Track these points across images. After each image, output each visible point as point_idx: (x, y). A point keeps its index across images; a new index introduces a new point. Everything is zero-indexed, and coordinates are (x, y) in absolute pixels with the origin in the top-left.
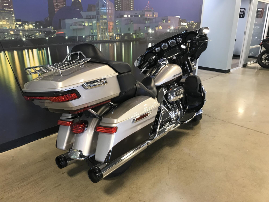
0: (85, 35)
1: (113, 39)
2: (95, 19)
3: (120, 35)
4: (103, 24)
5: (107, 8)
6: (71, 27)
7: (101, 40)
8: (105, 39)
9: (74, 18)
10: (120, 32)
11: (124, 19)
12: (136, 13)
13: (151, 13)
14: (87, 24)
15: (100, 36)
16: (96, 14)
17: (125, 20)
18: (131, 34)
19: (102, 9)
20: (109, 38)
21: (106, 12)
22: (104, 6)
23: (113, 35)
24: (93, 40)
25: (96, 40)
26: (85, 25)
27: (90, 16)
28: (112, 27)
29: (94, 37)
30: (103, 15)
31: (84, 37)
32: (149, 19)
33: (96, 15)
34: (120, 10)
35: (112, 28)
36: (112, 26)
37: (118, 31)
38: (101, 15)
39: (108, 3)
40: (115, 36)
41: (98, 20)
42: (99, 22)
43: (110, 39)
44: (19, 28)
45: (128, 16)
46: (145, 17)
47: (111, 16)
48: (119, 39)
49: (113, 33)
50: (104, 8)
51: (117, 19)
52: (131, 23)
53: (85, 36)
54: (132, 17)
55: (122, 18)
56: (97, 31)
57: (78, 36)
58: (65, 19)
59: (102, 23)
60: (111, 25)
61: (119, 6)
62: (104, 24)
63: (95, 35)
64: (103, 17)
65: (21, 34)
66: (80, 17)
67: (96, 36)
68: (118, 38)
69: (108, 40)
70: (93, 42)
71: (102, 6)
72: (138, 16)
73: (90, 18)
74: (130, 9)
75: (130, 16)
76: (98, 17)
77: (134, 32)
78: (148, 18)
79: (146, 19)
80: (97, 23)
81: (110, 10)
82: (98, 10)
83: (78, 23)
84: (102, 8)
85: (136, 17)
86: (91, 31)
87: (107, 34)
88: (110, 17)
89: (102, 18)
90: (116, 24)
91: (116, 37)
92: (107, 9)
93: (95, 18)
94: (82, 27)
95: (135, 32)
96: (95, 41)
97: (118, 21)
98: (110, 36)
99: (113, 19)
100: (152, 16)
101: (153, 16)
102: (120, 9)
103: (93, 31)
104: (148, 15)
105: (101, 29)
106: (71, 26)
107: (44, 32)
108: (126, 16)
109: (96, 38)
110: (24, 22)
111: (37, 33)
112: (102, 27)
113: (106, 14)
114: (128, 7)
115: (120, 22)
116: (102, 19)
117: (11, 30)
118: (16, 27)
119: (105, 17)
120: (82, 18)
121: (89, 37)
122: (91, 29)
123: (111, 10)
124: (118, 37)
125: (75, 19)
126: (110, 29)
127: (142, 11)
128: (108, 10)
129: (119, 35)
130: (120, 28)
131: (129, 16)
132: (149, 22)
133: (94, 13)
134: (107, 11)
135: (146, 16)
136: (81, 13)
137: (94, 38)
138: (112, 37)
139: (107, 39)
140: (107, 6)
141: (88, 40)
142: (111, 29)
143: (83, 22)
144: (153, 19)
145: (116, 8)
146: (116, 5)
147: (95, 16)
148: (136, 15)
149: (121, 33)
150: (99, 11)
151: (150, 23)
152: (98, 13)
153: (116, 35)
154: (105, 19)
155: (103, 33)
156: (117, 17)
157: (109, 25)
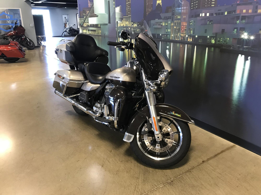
0: (162, 33)
1: (184, 40)
2: (171, 20)
3: (193, 37)
4: (177, 24)
5: (182, 8)
6: (153, 26)
7: (173, 39)
8: (177, 39)
9: (156, 19)
10: (194, 33)
11: (201, 18)
12: (219, 10)
13: (251, 6)
14: (164, 24)
15: (172, 35)
16: (171, 14)
17: (202, 19)
18: (208, 37)
19: (177, 10)
20: (181, 38)
21: (181, 12)
22: (179, 7)
23: (185, 35)
24: (166, 38)
25: (169, 39)
26: (162, 25)
27: (167, 17)
28: (185, 28)
29: (168, 36)
30: (177, 15)
31: (161, 35)
32: (244, 18)
33: (171, 15)
34: (196, 8)
35: (184, 28)
36: (185, 26)
37: (192, 32)
38: (175, 16)
39: (184, 3)
40: (187, 38)
41: (172, 21)
42: (173, 22)
43: (182, 39)
44: (132, 26)
45: (206, 15)
46: (236, 14)
47: (185, 16)
48: (191, 41)
49: (185, 34)
50: (179, 9)
51: (192, 18)
52: (210, 23)
54: (213, 15)
55: (198, 18)
56: (171, 30)
57: (157, 34)
58: (151, 20)
59: (175, 24)
60: (184, 26)
61: (196, 4)
62: (178, 24)
63: (169, 34)
64: (177, 17)
65: (132, 29)
66: (160, 18)
67: (170, 35)
68: (190, 40)
69: (180, 41)
70: (167, 40)
71: (178, 7)
72: (223, 13)
73: (166, 18)
74: (210, 6)
75: (209, 15)
76: (173, 17)
77: (213, 35)
78: (242, 16)
79: (238, 18)
80: (171, 23)
81: (185, 9)
82: (173, 11)
83: (158, 23)
84: (178, 8)
85: (219, 16)
86: (166, 30)
87: (179, 34)
88: (184, 16)
89: (176, 18)
90: (190, 24)
91: (188, 39)
92: (181, 9)
93: (171, 19)
94: (160, 27)
95: (215, 35)
96: (168, 40)
97: (192, 21)
98: (182, 37)
99: (187, 20)
100: (253, 12)
101: (256, 12)
102: (197, 7)
103: (168, 30)
104: (244, 11)
105: (174, 29)
106: (154, 25)
107: (141, 29)
108: (203, 15)
109: (169, 37)
110: (134, 23)
111: (137, 29)
112: (175, 27)
113: (180, 14)
114: (208, 3)
115: (195, 22)
116: (176, 19)
117: (129, 27)
118: (131, 25)
119: (179, 17)
120: (161, 19)
121: (164, 35)
122: (167, 29)
123: (186, 10)
124: (190, 38)
125: (157, 20)
126: (183, 30)
127: (231, 6)
128: (182, 10)
129: (192, 37)
130: (194, 28)
131: (208, 15)
132: (244, 21)
133: (169, 14)
134: (181, 11)
135: (238, 12)
136: (160, 14)
137: (167, 36)
138: (184, 37)
139: (178, 40)
140: (183, 5)
141: (163, 38)
142: (184, 30)
143: (161, 22)
144: (254, 16)
145: (192, 6)
146: (192, 4)
147: (171, 16)
148: (220, 12)
149: (194, 35)
150: (174, 12)
151: (246, 23)
152: (173, 14)
153: (188, 36)
154: (179, 19)
155: (175, 33)
156: (192, 17)
157: (183, 25)
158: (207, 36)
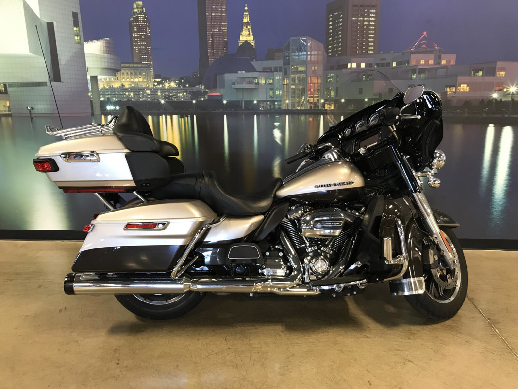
0: (258, 99)
1: (317, 109)
2: (281, 73)
3: (336, 102)
4: (297, 81)
5: (307, 53)
6: (233, 86)
7: (290, 109)
8: (299, 108)
9: (239, 72)
10: (337, 94)
11: (350, 71)
12: (382, 59)
13: (433, 56)
14: (263, 82)
15: (287, 101)
16: (282, 63)
17: (351, 73)
18: (366, 100)
19: (296, 56)
20: (309, 106)
21: (305, 59)
22: (300, 50)
23: (318, 100)
24: (272, 107)
25: (280, 108)
26: (258, 83)
27: (270, 68)
28: (318, 87)
29: (276, 103)
30: (297, 65)
31: (255, 102)
32: (422, 71)
33: (282, 65)
34: (339, 55)
35: (316, 88)
36: (316, 85)
37: (332, 93)
38: (292, 66)
39: (311, 44)
40: (324, 104)
41: (286, 74)
42: (288, 78)
43: (311, 107)
44: (158, 86)
45: (359, 65)
46: (411, 65)
47: (316, 67)
48: (332, 108)
49: (318, 97)
50: (300, 54)
51: (332, 71)
52: (368, 79)
53: (257, 101)
54: (372, 66)
55: (344, 70)
56: (283, 92)
57: (245, 101)
58: (224, 74)
59: (294, 80)
60: (314, 83)
61: (338, 47)
62: (299, 81)
63: (278, 99)
64: (297, 68)
65: (159, 94)
66: (253, 69)
67: (280, 101)
68: (329, 107)
69: (306, 110)
70: (273, 111)
71: (297, 50)
72: (389, 64)
73: (269, 70)
74: (367, 52)
75: (365, 65)
76: (286, 69)
77: (374, 97)
78: (419, 69)
79: (414, 71)
80: (283, 79)
81: (314, 55)
82: (287, 57)
83: (246, 79)
84: (297, 53)
85: (383, 67)
86: (271, 93)
87: (303, 98)
88: (313, 67)
89: (294, 70)
90: (327, 81)
91: (326, 105)
92: (307, 55)
93: (281, 71)
94: (253, 86)
95: (378, 97)
96: (277, 110)
97: (331, 75)
98: (311, 103)
99: (321, 72)
100: (435, 64)
101: (439, 63)
102: (340, 52)
103: (274, 93)
104: (422, 62)
105: (290, 90)
106: (234, 83)
107: (190, 92)
108: (354, 65)
109: (280, 105)
110: (165, 79)
111: (180, 93)
112: (293, 87)
113: (304, 63)
114: (361, 48)
115: (338, 77)
116: (294, 72)
117: (148, 88)
118: (154, 85)
119: (301, 69)
120: (254, 71)
121: (265, 103)
122: (271, 90)
123: (317, 56)
124: (330, 104)
125: (242, 74)
126: (312, 90)
127: (402, 54)
128: (309, 57)
129: (333, 102)
130: (337, 87)
131: (363, 65)
132: (422, 76)
133: (279, 63)
134: (307, 58)
135: (413, 63)
136: (252, 63)
137: (274, 105)
138: (315, 104)
139: (303, 108)
140: (309, 48)
141: (263, 107)
142: (314, 91)
143: (255, 78)
144: (437, 69)
145: (330, 50)
146: (330, 47)
147: (281, 68)
148: (383, 62)
149: (338, 98)
150: (289, 59)
151: (426, 78)
152: (287, 63)
153: (326, 100)
154: (301, 72)
155: (294, 97)
156: (332, 68)
157: (311, 83)
158: (362, 98)
